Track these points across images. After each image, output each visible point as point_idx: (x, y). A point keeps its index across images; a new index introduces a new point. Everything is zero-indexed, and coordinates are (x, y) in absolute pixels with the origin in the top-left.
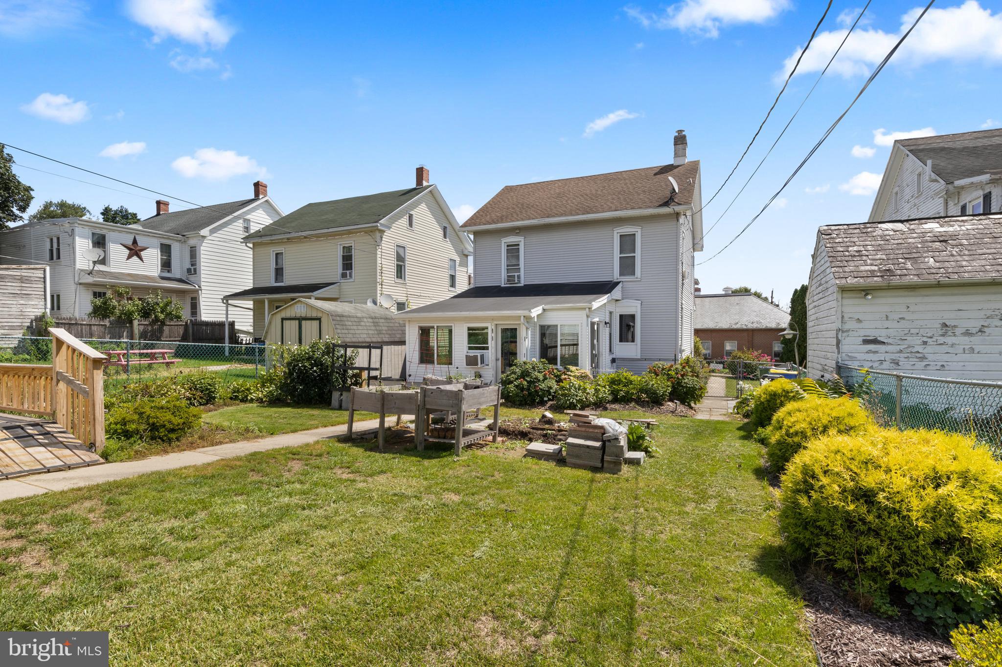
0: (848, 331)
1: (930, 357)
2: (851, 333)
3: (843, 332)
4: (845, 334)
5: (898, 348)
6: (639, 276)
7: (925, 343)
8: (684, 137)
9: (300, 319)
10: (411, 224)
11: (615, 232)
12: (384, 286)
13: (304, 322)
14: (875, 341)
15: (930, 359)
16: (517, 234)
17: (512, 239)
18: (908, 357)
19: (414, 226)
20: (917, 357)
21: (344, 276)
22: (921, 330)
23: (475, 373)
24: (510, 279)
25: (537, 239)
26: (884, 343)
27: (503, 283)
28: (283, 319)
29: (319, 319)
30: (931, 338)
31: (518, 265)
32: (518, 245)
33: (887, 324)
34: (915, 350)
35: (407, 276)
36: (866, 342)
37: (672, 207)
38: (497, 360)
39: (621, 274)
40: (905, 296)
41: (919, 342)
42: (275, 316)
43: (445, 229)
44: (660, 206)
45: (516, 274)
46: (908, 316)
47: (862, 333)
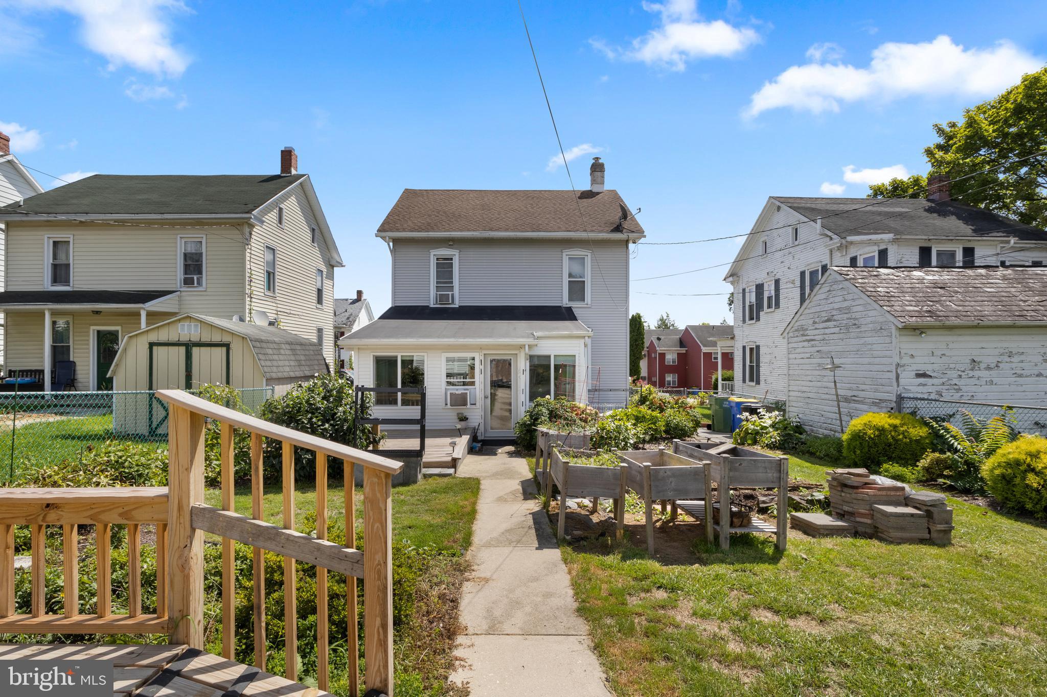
0: (903, 366)
1: (964, 388)
2: (906, 367)
3: (901, 366)
4: (902, 368)
5: (941, 381)
6: (589, 303)
7: (960, 376)
8: (602, 165)
9: (189, 346)
10: (280, 222)
11: (564, 254)
12: (253, 300)
13: (195, 351)
14: (924, 375)
15: (963, 390)
16: (450, 247)
17: (444, 252)
18: (948, 389)
19: (284, 223)
20: (955, 389)
21: (188, 282)
22: (957, 365)
23: (458, 414)
24: (442, 298)
25: (476, 255)
26: (931, 376)
27: (432, 303)
28: (151, 345)
29: (227, 346)
30: (964, 372)
31: (452, 283)
32: (451, 259)
33: (933, 360)
34: (953, 383)
35: (277, 288)
36: (919, 376)
37: (626, 234)
38: (486, 397)
39: (570, 299)
40: (946, 335)
41: (956, 376)
42: (134, 340)
43: (313, 230)
44: (612, 231)
45: (450, 293)
46: (948, 353)
47: (915, 367)
